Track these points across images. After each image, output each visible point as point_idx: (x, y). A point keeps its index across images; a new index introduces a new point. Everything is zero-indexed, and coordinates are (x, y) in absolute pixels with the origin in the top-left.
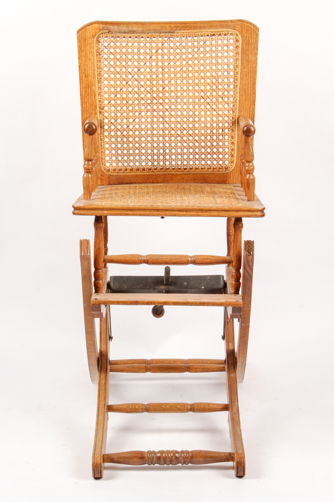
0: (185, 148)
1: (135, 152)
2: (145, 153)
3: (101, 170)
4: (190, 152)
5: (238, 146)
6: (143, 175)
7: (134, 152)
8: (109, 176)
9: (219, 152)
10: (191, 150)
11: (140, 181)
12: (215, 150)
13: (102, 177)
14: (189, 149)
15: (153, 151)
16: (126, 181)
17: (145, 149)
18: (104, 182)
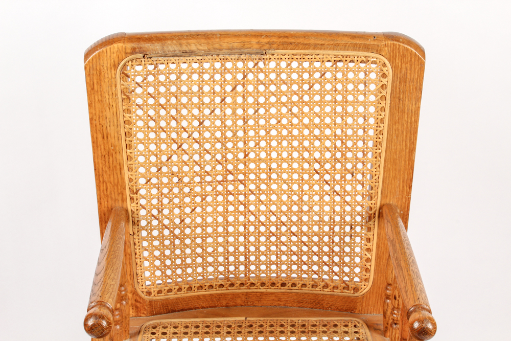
0: (284, 254)
1: (195, 260)
2: (214, 262)
3: (135, 293)
4: (292, 261)
5: (377, 254)
6: (211, 295)
7: (193, 261)
8: (151, 302)
9: (344, 262)
10: (294, 258)
11: (204, 305)
12: (336, 259)
13: (138, 304)
14: (292, 255)
15: (227, 259)
16: (181, 307)
17: (213, 257)
18: (142, 311)
